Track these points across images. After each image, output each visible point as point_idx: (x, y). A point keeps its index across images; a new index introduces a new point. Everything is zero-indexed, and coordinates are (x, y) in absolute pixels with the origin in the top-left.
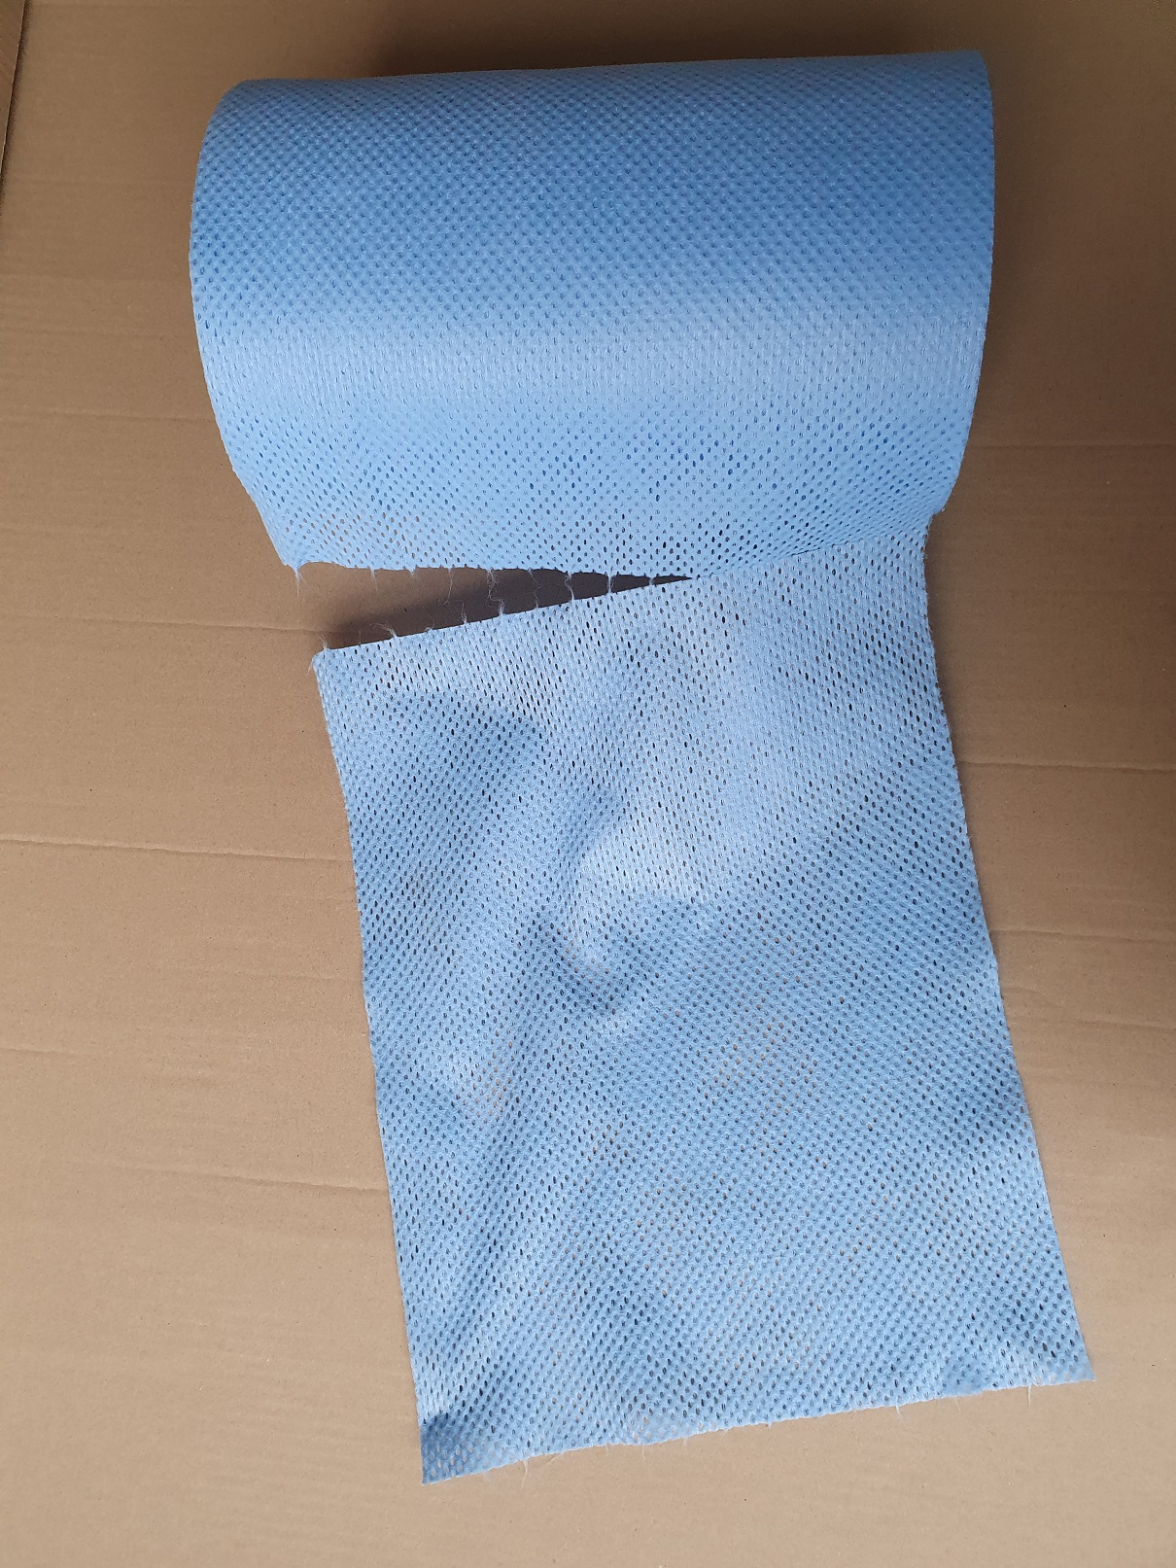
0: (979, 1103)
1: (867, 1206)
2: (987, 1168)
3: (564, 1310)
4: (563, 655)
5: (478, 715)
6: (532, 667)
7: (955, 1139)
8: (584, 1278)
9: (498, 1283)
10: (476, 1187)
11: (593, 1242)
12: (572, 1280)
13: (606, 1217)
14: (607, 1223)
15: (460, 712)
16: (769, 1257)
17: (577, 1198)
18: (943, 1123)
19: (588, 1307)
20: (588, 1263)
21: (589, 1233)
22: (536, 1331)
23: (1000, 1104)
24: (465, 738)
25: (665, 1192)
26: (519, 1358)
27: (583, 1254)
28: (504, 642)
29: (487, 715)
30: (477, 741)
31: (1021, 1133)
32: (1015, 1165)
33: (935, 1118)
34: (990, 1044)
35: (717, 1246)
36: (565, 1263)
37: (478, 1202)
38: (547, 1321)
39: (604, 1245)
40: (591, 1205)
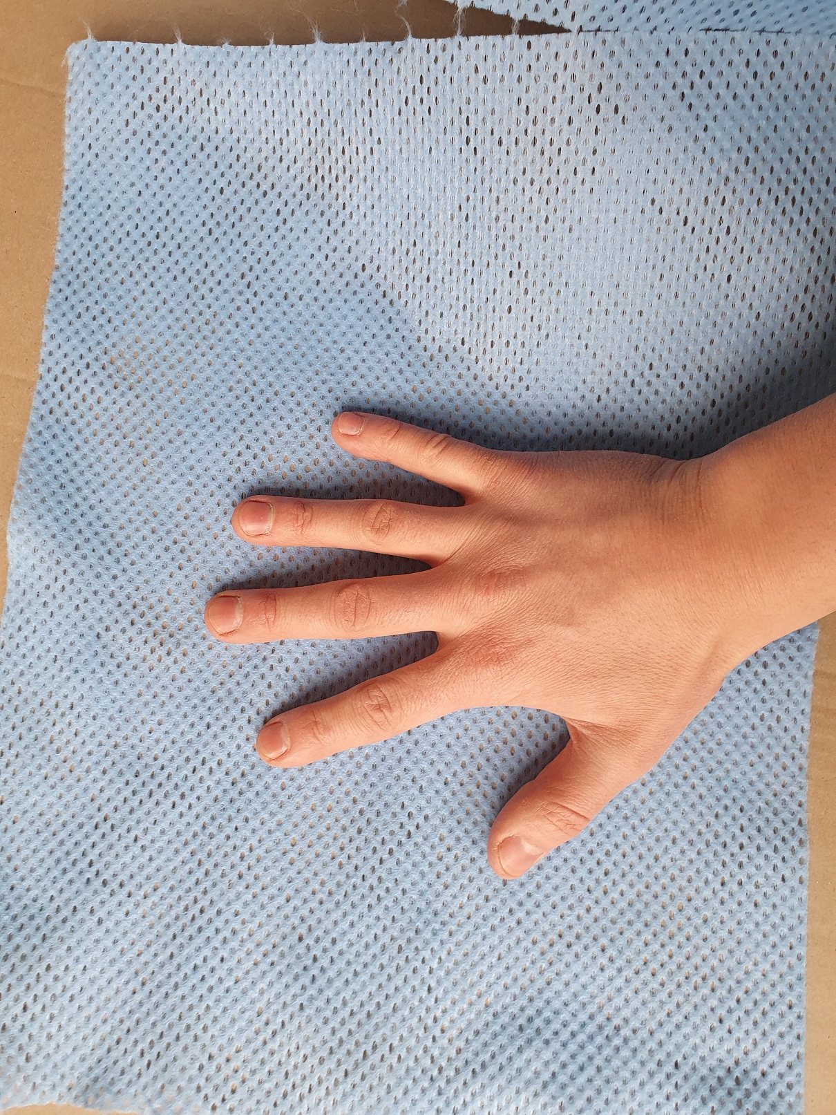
0: (750, 801)
1: (581, 891)
2: (740, 884)
3: (168, 926)
4: (382, 117)
5: (258, 177)
6: (340, 126)
7: (710, 837)
8: (205, 892)
9: (94, 869)
10: (100, 744)
11: (229, 850)
12: (189, 890)
13: (255, 823)
14: (254, 831)
15: (237, 167)
16: (443, 923)
17: (225, 791)
18: (701, 814)
19: (200, 930)
20: (216, 875)
21: (228, 838)
22: (124, 944)
23: (775, 809)
24: (235, 201)
25: (337, 811)
26: (91, 974)
27: (212, 861)
28: (314, 82)
29: (270, 180)
30: (249, 210)
31: (793, 851)
32: (775, 888)
33: (693, 806)
34: (782, 734)
35: (383, 894)
36: (187, 868)
37: (97, 763)
38: (142, 935)
39: (242, 858)
40: (239, 803)
